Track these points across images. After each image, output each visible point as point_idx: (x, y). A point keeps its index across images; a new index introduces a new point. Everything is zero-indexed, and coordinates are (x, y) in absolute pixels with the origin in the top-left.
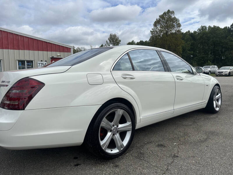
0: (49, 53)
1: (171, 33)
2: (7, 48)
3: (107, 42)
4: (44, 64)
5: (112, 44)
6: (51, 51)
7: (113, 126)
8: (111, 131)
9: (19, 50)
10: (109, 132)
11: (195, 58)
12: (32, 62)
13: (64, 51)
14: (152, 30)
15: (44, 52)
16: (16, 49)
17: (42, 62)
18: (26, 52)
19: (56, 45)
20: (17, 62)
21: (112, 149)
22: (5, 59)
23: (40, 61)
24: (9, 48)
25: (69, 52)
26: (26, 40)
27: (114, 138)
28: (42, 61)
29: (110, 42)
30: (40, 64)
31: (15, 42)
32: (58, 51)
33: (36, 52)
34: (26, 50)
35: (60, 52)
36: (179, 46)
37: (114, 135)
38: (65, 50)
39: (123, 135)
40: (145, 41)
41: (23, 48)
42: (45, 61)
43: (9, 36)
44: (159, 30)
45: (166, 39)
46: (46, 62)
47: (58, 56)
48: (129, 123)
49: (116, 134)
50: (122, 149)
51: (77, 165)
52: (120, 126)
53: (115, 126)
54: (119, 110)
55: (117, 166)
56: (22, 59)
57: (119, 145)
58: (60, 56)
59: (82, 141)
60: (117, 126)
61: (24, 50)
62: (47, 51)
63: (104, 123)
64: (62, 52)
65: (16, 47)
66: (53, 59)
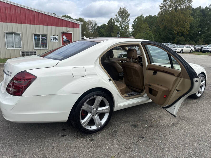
0: (60, 28)
1: (180, 8)
2: (25, 23)
3: (116, 15)
4: (56, 38)
5: (121, 18)
6: (62, 27)
7: (93, 108)
8: (91, 113)
9: (35, 24)
10: (89, 113)
11: (202, 35)
12: (46, 35)
13: (73, 27)
14: (161, 6)
15: (56, 27)
16: (32, 24)
17: (54, 37)
18: (41, 26)
19: (66, 20)
20: (33, 35)
21: (91, 126)
22: (23, 33)
23: (53, 35)
24: (27, 23)
25: (78, 28)
26: (40, 16)
27: (94, 118)
28: (54, 35)
29: (120, 15)
30: (53, 38)
31: (31, 18)
32: (68, 27)
33: (49, 27)
34: (41, 25)
35: (70, 27)
36: (187, 23)
37: (93, 115)
39: (101, 115)
40: (154, 16)
41: (38, 24)
42: (56, 35)
43: (26, 12)
44: (168, 5)
45: (174, 15)
46: (57, 37)
47: (68, 31)
48: (107, 107)
49: (95, 115)
50: (100, 126)
51: (63, 136)
52: (100, 109)
53: (95, 109)
54: (98, 97)
55: (92, 140)
56: (38, 33)
57: (97, 123)
58: (70, 31)
59: (67, 120)
60: (97, 109)
61: (39, 25)
62: (59, 27)
63: (85, 107)
64: (71, 27)
65: (32, 22)
66: (63, 34)
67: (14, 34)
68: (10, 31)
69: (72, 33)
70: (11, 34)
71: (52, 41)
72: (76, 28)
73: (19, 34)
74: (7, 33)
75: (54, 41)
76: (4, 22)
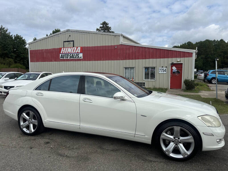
2: (138, 59)
4: (164, 70)
6: (171, 58)
9: (146, 59)
12: (155, 68)
13: (184, 57)
15: (165, 59)
16: (144, 59)
17: (163, 68)
19: (176, 51)
20: (144, 69)
22: (136, 67)
23: (161, 67)
24: (140, 58)
25: (191, 57)
26: (151, 50)
28: (162, 67)
30: (161, 70)
31: (143, 53)
32: (178, 57)
33: (158, 60)
34: (151, 59)
38: (186, 55)
41: (149, 58)
42: (165, 67)
43: (140, 50)
46: (166, 68)
47: (178, 62)
56: (147, 66)
58: (180, 61)
62: (168, 58)
64: (182, 57)
65: (144, 57)
66: (173, 65)
67: (130, 68)
68: (127, 66)
69: (182, 63)
70: (128, 68)
71: (161, 72)
72: (188, 57)
73: (133, 68)
74: (126, 68)
75: (162, 72)
76: (125, 60)
